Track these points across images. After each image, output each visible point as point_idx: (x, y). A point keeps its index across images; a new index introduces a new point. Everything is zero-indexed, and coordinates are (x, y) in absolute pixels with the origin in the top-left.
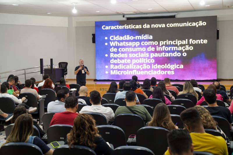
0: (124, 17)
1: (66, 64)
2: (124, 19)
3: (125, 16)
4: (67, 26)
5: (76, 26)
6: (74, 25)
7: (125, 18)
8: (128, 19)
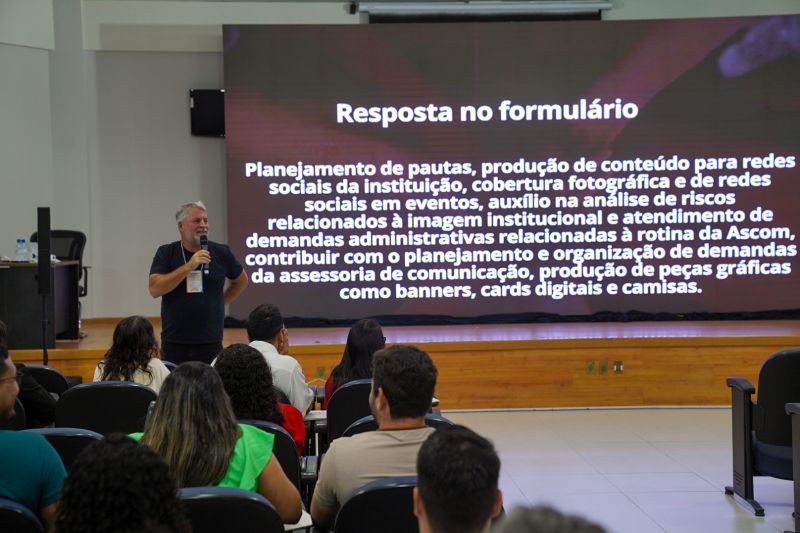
0: (353, 9)
1: (78, 239)
2: (355, 19)
3: (362, 7)
4: (52, 46)
5: (98, 48)
6: (91, 41)
7: (357, 14)
8: (375, 19)
